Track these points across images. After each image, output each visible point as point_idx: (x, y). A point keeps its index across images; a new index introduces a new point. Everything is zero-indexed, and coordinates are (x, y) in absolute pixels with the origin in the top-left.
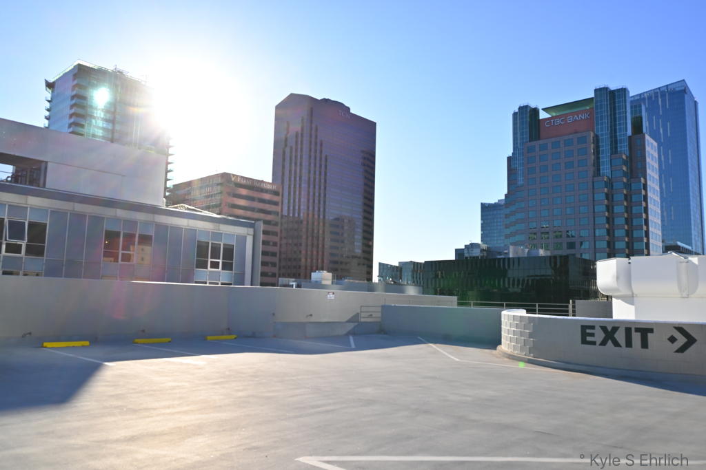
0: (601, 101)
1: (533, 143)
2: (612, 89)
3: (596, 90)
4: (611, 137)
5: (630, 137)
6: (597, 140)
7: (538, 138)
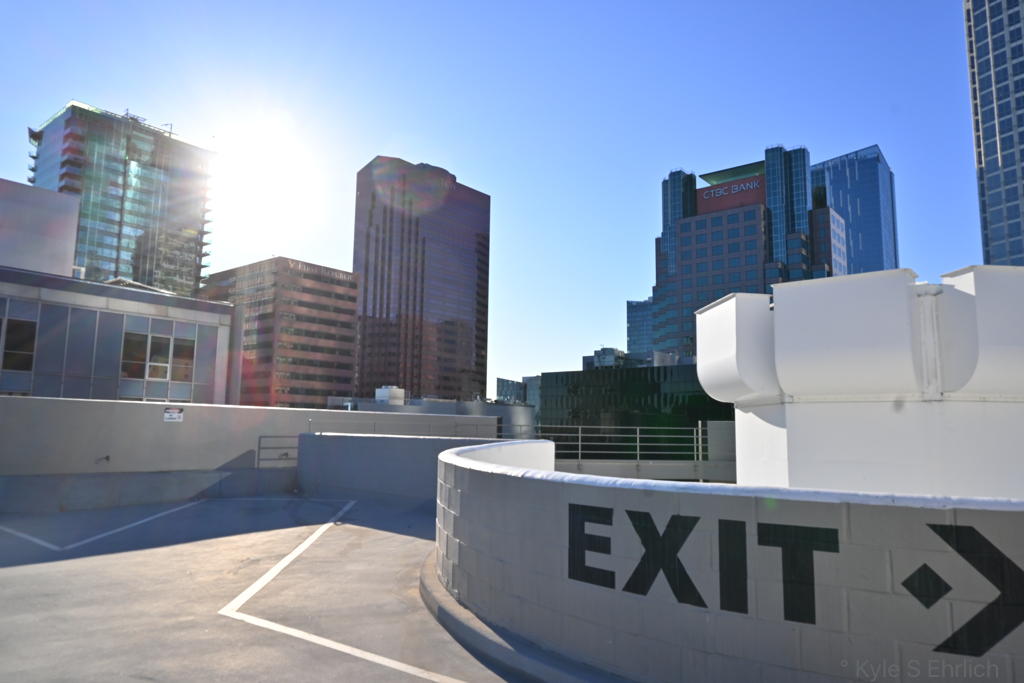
0: (774, 165)
1: (687, 220)
2: (788, 150)
3: (767, 151)
4: (787, 212)
5: (810, 211)
6: (768, 214)
7: (694, 213)
